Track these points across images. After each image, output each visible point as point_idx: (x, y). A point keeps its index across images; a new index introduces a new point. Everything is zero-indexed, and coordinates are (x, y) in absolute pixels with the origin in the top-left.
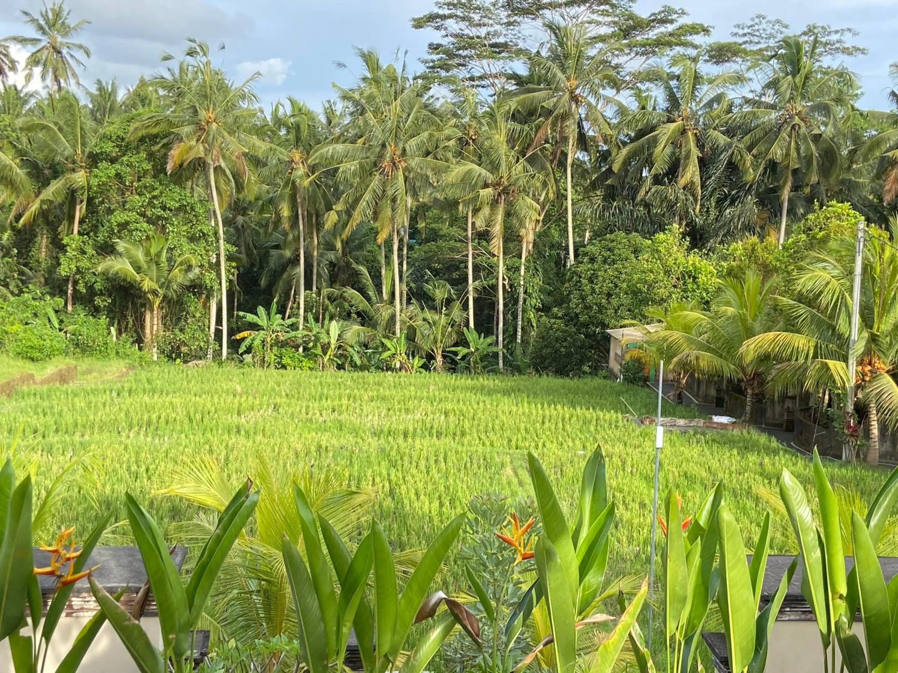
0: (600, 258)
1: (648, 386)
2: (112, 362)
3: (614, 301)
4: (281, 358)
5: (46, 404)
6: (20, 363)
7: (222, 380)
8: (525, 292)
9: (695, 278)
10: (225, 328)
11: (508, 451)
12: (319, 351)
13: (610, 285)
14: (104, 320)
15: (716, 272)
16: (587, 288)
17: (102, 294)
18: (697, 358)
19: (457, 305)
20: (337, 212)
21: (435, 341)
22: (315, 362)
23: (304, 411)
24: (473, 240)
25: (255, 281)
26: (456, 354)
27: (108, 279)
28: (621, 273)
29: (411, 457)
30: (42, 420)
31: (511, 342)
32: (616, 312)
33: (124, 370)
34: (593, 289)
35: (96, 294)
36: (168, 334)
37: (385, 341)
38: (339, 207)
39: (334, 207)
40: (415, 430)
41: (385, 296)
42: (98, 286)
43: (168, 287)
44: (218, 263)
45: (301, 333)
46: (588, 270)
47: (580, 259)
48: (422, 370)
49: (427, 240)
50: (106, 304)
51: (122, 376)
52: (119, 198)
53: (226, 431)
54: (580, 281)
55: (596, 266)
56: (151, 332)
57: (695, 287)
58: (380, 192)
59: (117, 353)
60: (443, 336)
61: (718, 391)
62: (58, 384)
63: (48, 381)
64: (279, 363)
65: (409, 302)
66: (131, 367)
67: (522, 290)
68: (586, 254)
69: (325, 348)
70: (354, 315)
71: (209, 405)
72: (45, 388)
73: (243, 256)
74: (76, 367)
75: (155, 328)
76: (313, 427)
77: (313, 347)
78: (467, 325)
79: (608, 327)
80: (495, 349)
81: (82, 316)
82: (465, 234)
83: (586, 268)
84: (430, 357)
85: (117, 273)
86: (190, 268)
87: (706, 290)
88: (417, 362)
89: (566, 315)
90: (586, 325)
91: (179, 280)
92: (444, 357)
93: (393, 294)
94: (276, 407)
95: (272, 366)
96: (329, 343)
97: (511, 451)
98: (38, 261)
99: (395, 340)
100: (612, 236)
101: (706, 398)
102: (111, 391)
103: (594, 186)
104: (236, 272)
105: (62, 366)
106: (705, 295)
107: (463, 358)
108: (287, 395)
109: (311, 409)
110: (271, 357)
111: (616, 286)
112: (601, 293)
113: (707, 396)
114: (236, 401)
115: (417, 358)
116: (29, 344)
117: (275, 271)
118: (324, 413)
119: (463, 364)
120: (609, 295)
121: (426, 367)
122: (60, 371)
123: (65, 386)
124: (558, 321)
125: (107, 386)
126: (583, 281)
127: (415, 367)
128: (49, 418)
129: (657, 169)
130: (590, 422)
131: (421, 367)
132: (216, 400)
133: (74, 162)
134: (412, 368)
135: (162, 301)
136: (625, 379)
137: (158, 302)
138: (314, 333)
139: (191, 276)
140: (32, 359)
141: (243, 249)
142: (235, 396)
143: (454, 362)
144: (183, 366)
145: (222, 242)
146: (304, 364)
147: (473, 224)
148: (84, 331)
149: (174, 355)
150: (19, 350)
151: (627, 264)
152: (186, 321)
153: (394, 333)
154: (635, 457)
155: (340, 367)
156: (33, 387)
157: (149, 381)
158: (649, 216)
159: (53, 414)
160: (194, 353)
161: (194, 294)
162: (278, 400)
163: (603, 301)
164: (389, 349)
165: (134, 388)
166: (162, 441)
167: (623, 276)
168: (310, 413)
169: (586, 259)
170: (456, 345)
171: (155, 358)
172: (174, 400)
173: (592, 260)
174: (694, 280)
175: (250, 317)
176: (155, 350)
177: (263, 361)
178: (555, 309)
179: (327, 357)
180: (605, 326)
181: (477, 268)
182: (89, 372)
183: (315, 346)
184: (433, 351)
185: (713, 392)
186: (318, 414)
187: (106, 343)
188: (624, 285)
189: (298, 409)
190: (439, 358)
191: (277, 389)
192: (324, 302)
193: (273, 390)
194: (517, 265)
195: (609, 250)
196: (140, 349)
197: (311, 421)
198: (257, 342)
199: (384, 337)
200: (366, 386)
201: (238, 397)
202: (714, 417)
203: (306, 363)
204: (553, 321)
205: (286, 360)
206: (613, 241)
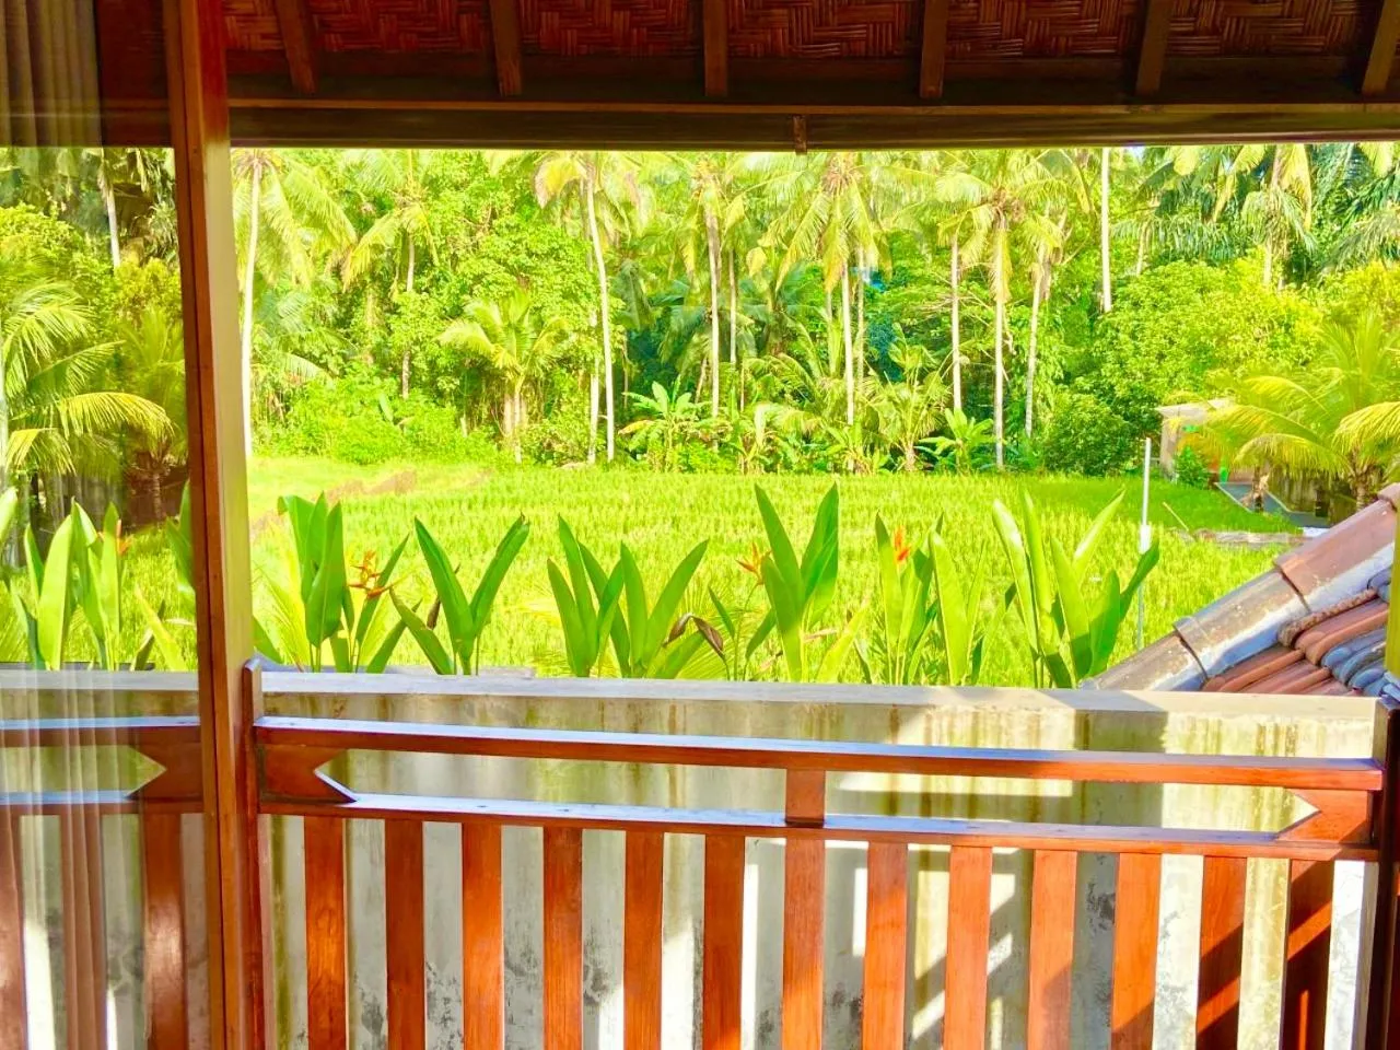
0: (1148, 302)
1: (1216, 488)
2: (461, 466)
3: (1169, 365)
4: (687, 456)
5: (379, 519)
6: (345, 466)
7: (605, 487)
8: (1038, 356)
9: (1288, 326)
10: (610, 417)
11: (990, 577)
12: (740, 446)
13: (1163, 341)
14: (450, 409)
15: (1322, 316)
16: (1129, 348)
17: (446, 373)
18: (1280, 445)
19: (935, 377)
20: (764, 249)
21: (904, 430)
22: (735, 461)
23: (712, 525)
24: (960, 282)
25: (652, 352)
26: (933, 447)
27: (454, 353)
28: (1179, 323)
29: (852, 586)
30: (374, 539)
31: (1016, 429)
32: (1171, 382)
33: (478, 476)
34: (1137, 348)
35: (439, 374)
36: (535, 426)
37: (833, 431)
38: (767, 241)
39: (760, 242)
40: (863, 550)
41: (833, 368)
42: (442, 362)
43: (533, 363)
44: (600, 327)
45: (714, 420)
46: (1130, 320)
47: (1118, 304)
48: (886, 471)
49: (896, 284)
50: (454, 387)
51: (475, 484)
52: (467, 240)
53: (608, 553)
54: (1116, 338)
55: (1142, 314)
56: (513, 424)
57: (1288, 340)
58: (825, 217)
59: (468, 453)
60: (915, 422)
61: (1321, 492)
62: (392, 494)
63: (380, 490)
64: (684, 464)
65: (866, 375)
66: (487, 471)
67: (1033, 353)
68: (1126, 297)
69: (748, 444)
70: (788, 396)
71: (585, 518)
72: (378, 498)
73: (635, 315)
74: (414, 473)
75: (517, 417)
76: (724, 547)
77: (732, 440)
78: (950, 405)
79: (1158, 402)
80: (990, 439)
81: (422, 404)
82: (947, 273)
83: (1125, 317)
84: (897, 452)
85: (467, 344)
86: (562, 336)
87: (1306, 344)
88: (879, 459)
89: (1097, 386)
90: (1125, 402)
91: (548, 351)
92: (917, 452)
93: (843, 365)
94: (675, 522)
95: (675, 468)
96: (754, 435)
97: (995, 578)
98: (362, 330)
99: (846, 429)
100: (1168, 268)
101: (1302, 504)
102: (460, 502)
103: (1143, 195)
104: (625, 339)
105: (398, 471)
106: (1303, 350)
107: (946, 453)
108: (691, 506)
109: (722, 523)
110: (673, 455)
111: (1172, 342)
112: (1148, 354)
113: (1302, 500)
114: (622, 514)
115: (877, 454)
116: (355, 441)
117: (680, 335)
118: (739, 528)
119: (945, 461)
120: (1161, 356)
121: (890, 466)
122: (396, 476)
123: (402, 496)
124: (1084, 396)
125: (456, 496)
126: (1122, 336)
127: (875, 466)
128: (382, 535)
129: (1240, 165)
130: (1115, 538)
131: (885, 467)
132: (595, 512)
133: (404, 193)
134: (871, 468)
135: (526, 382)
136: (1182, 479)
137: (520, 382)
138: (733, 420)
139: (565, 345)
140: (362, 463)
141: (634, 305)
142: (620, 507)
143: (932, 460)
144: (556, 469)
145: (604, 296)
146: (719, 464)
147: (960, 258)
148: (425, 423)
149: (543, 456)
150: (343, 450)
151: (1188, 309)
152: (559, 408)
153: (845, 420)
154: (1173, 585)
155: (770, 469)
156: (362, 497)
157: (509, 489)
158: (1229, 236)
159: (388, 533)
160: (570, 454)
161: (569, 371)
162: (678, 513)
163: (1152, 365)
164: (838, 443)
165: (489, 499)
166: (524, 566)
167: (1183, 327)
168: (721, 530)
169: (1127, 304)
170: (934, 434)
171: (518, 460)
172: (540, 513)
173: (1136, 305)
174: (1287, 330)
175: (645, 402)
176: (518, 448)
177: (663, 462)
178: (1080, 380)
179: (751, 455)
180: (1152, 400)
181: (966, 323)
182: (434, 478)
183: (734, 439)
184: (900, 443)
185: (1312, 495)
186: (731, 529)
187: (454, 441)
188: (1184, 342)
189: (705, 525)
190: (910, 454)
191: (678, 498)
192: (746, 378)
193: (673, 500)
194: (1025, 317)
195: (1163, 288)
196: (499, 448)
197: (721, 540)
198: (654, 436)
199: (832, 425)
200: (802, 493)
201: (625, 510)
202: (1305, 530)
203: (723, 464)
204: (1076, 396)
205: (695, 460)
206: (1168, 276)
